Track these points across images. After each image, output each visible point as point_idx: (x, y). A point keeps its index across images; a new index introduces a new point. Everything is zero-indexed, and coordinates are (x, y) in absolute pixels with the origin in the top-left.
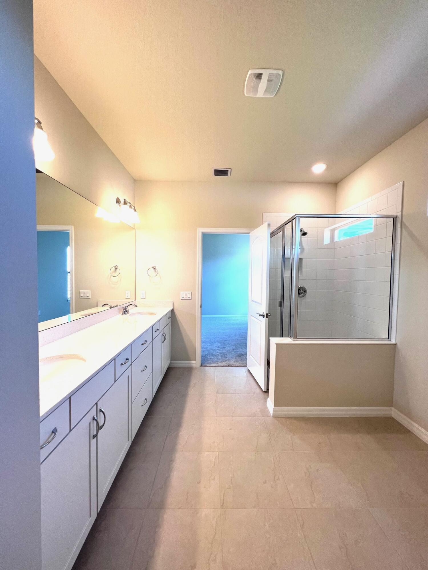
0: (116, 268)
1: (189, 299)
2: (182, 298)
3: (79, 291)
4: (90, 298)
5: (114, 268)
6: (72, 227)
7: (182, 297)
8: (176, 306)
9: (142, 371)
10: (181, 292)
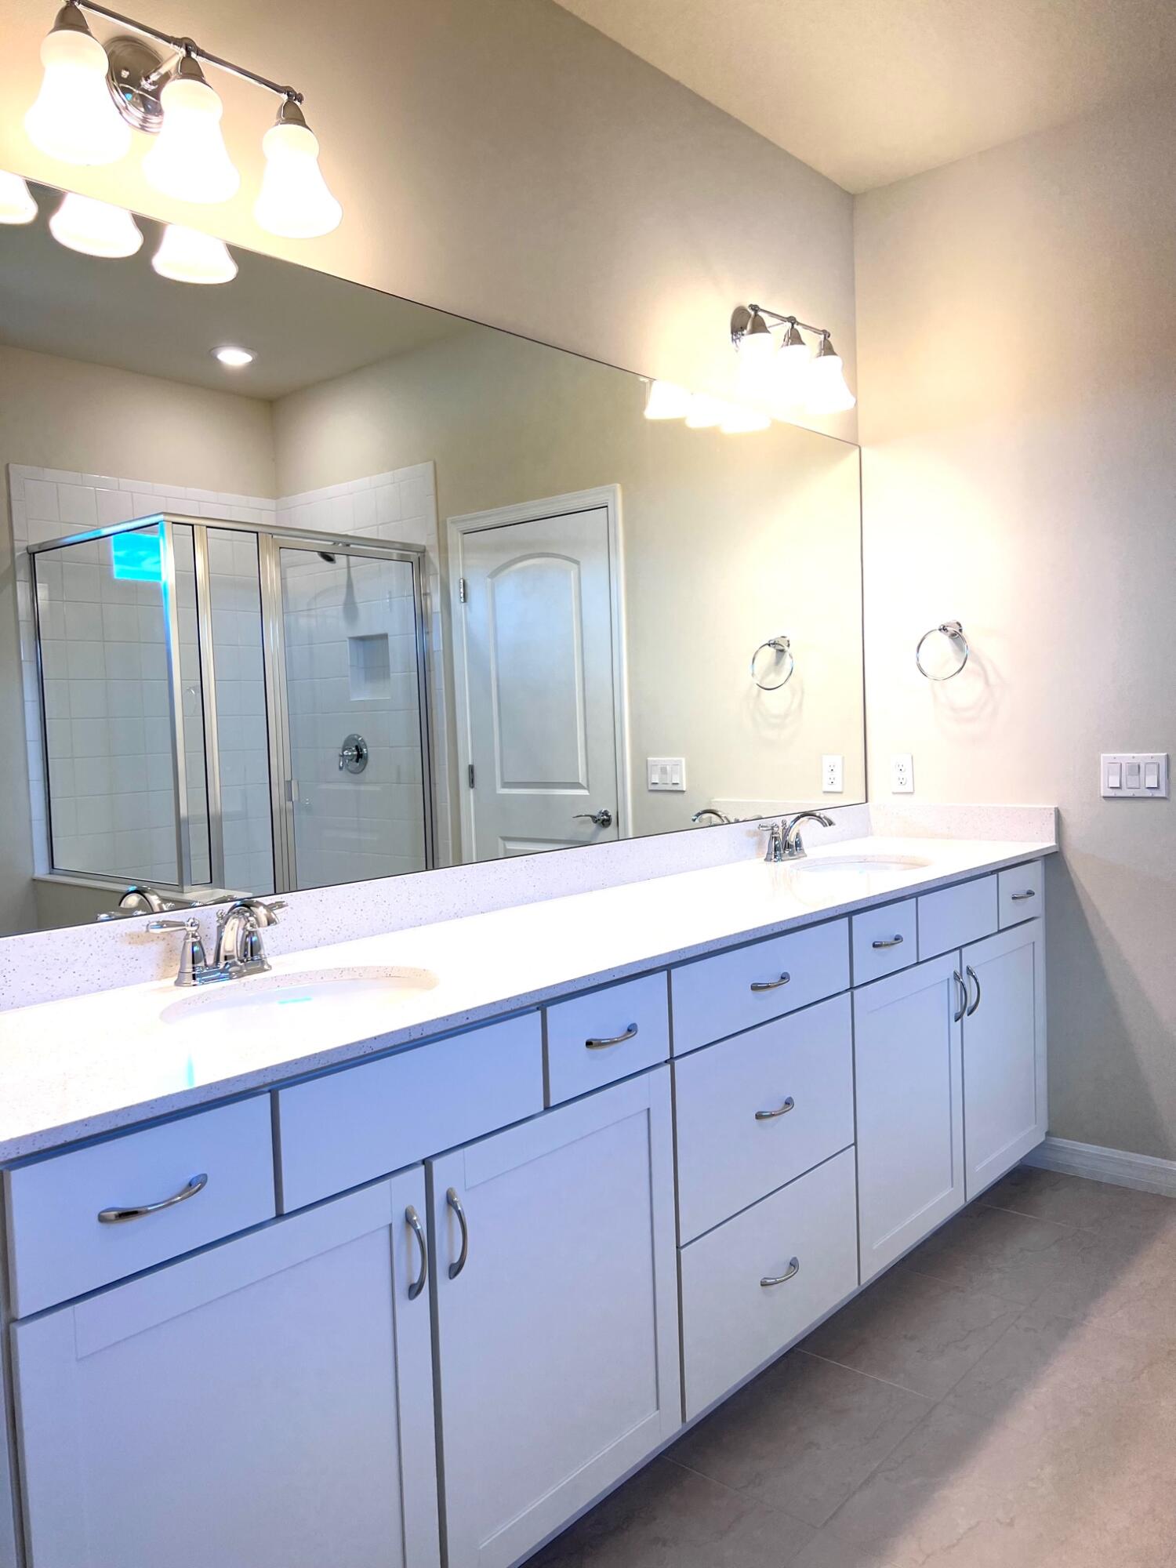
0: (779, 648)
1: (1149, 793)
2: (1112, 793)
3: (647, 761)
4: (683, 791)
5: (771, 652)
6: (614, 492)
7: (1108, 781)
8: (1073, 834)
9: (759, 1116)
10: (1105, 757)
